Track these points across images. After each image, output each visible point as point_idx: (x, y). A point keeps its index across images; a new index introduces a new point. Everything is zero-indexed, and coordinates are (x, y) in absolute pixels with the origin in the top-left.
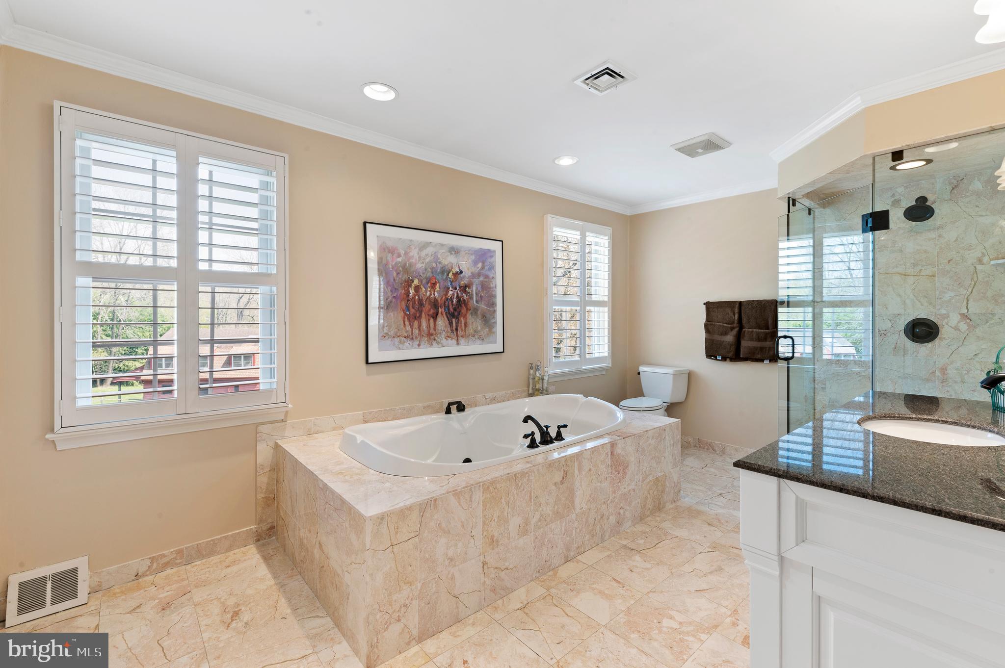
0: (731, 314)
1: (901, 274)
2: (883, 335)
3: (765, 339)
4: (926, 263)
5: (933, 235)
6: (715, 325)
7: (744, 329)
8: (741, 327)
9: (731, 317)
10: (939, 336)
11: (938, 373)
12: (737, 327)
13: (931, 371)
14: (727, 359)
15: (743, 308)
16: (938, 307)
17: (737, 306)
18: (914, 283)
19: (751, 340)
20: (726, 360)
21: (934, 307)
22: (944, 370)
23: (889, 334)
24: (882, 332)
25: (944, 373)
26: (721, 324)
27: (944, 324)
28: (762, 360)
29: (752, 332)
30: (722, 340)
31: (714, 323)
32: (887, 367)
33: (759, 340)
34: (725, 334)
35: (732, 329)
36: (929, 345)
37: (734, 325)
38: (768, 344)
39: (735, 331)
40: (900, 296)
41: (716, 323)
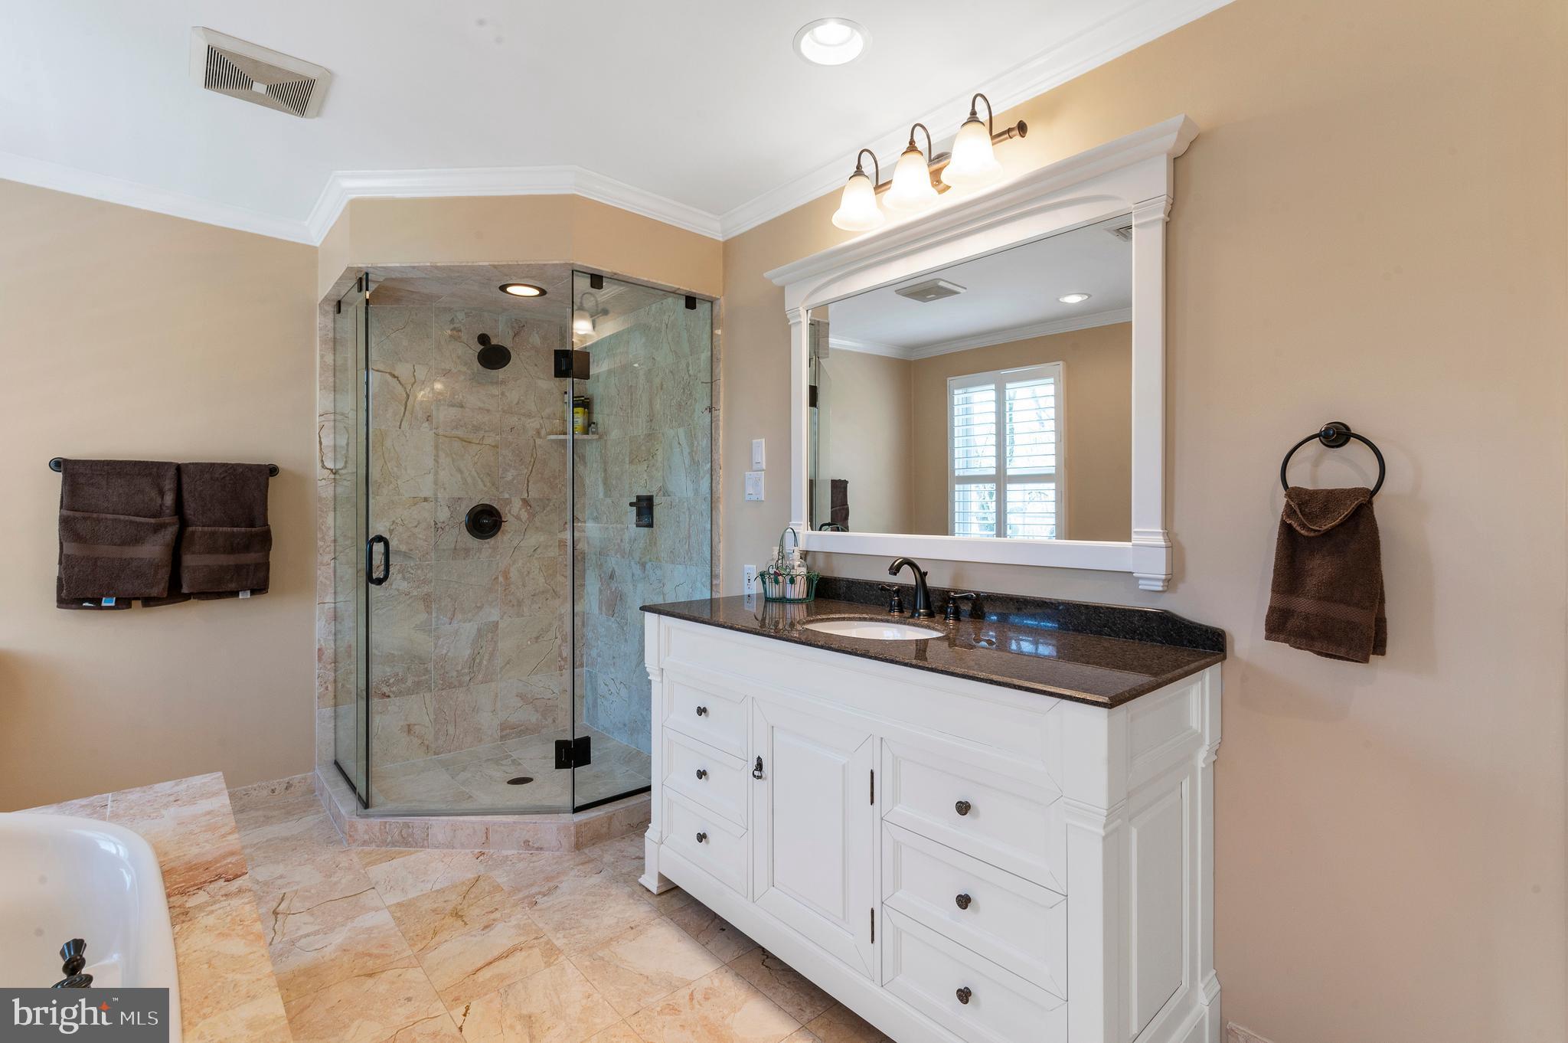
0: (154, 494)
1: (462, 440)
2: (439, 530)
3: (247, 548)
4: (489, 427)
5: (495, 390)
6: (99, 520)
7: (191, 529)
8: (183, 523)
9: (151, 500)
10: (502, 529)
11: (501, 579)
12: (174, 524)
13: (493, 578)
14: (134, 602)
15: (185, 479)
16: (501, 490)
17: (172, 472)
18: (476, 454)
19: (212, 550)
20: (129, 606)
21: (497, 489)
22: (506, 574)
23: (447, 528)
24: (439, 525)
25: (507, 578)
26: (122, 517)
27: (506, 512)
28: (234, 594)
29: (213, 533)
30: (124, 557)
31: (95, 515)
32: (445, 578)
33: (232, 550)
34: (137, 541)
35: (157, 529)
36: (492, 541)
37: (167, 519)
38: (251, 558)
39: (169, 534)
40: (460, 471)
41: (103, 516)
